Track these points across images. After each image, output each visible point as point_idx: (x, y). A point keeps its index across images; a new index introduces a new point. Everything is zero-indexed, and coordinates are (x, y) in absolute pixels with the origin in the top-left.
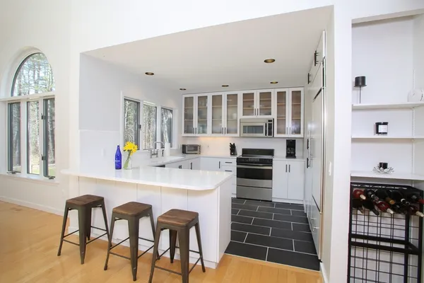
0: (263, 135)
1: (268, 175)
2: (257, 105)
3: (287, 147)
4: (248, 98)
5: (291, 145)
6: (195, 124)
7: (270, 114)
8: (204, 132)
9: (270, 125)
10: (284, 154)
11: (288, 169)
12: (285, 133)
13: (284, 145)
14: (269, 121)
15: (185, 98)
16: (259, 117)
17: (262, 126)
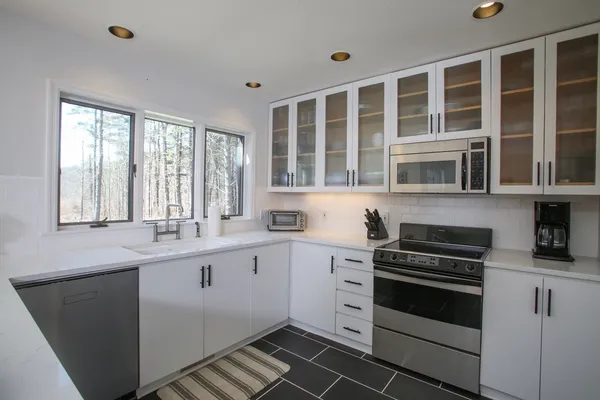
0: (457, 187)
1: (468, 312)
2: (436, 105)
3: (538, 225)
4: (413, 89)
5: (552, 217)
6: (292, 166)
7: (478, 125)
8: (310, 183)
9: (477, 158)
10: (528, 243)
11: (543, 303)
12: (529, 181)
13: (528, 216)
14: (474, 146)
15: (275, 110)
16: (444, 136)
17: (453, 163)
